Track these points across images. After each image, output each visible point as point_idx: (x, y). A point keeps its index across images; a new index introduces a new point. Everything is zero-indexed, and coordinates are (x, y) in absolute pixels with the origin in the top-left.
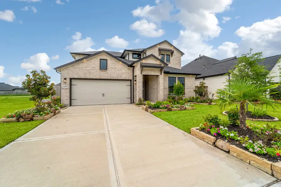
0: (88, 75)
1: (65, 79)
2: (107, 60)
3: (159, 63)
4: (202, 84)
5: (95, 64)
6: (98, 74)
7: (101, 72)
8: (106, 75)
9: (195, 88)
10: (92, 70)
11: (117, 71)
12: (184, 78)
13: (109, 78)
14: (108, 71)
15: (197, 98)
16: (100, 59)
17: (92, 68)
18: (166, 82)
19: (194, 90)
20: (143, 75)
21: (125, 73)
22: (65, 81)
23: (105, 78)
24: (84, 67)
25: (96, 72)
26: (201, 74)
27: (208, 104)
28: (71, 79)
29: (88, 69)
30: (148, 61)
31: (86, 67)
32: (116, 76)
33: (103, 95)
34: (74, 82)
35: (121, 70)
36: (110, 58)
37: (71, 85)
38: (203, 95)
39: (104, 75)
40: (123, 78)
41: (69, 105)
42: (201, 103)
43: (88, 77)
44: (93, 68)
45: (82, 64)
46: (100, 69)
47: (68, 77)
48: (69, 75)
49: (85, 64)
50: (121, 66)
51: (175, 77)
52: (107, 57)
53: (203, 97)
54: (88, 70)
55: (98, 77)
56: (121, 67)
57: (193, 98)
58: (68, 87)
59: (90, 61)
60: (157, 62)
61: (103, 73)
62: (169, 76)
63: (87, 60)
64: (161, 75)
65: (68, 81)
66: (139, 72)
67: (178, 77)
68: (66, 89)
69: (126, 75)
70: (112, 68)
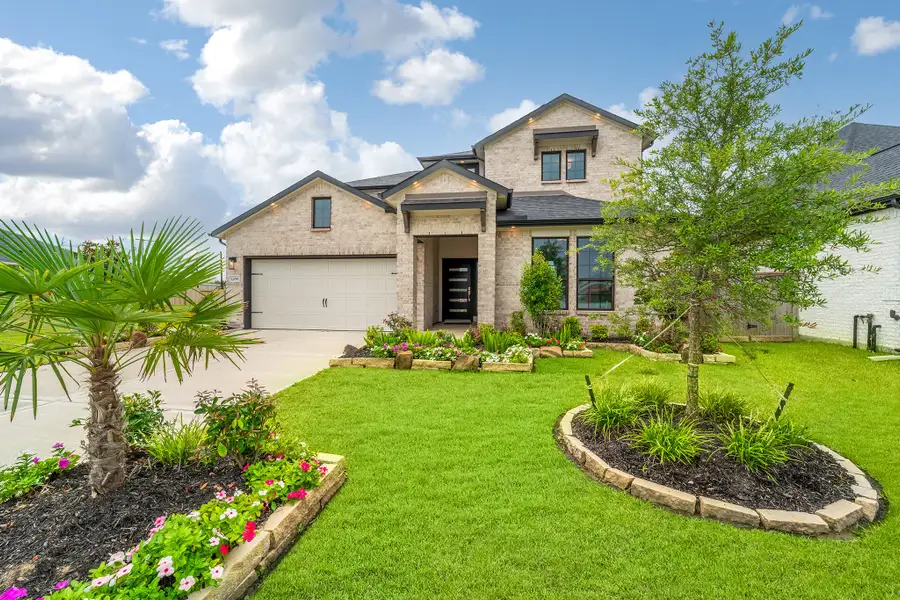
0: (283, 247)
1: (234, 259)
2: (330, 198)
3: (477, 190)
5: (299, 214)
6: (306, 241)
7: (314, 235)
8: (327, 242)
10: (291, 230)
11: (361, 231)
13: (336, 252)
14: (332, 232)
16: (314, 199)
17: (291, 227)
18: (519, 258)
20: (415, 237)
21: (384, 234)
22: (232, 263)
23: (324, 253)
24: (275, 225)
25: (301, 236)
27: (679, 357)
28: (248, 261)
29: (282, 229)
30: (435, 184)
31: (279, 225)
32: (355, 246)
33: (325, 302)
34: (256, 267)
35: (369, 224)
36: (339, 191)
37: (248, 274)
39: (322, 244)
40: (374, 251)
41: (243, 326)
42: (648, 349)
43: (283, 251)
44: (294, 225)
45: (270, 217)
46: (314, 227)
47: (240, 254)
48: (242, 249)
49: (276, 218)
50: (370, 213)
51: (568, 238)
52: (331, 190)
54: (283, 233)
55: (307, 252)
56: (370, 215)
58: (241, 279)
59: (287, 206)
60: (468, 187)
61: (318, 237)
62: (534, 235)
63: (282, 206)
64: (484, 231)
65: (240, 265)
66: (401, 227)
67: (578, 238)
68: (237, 284)
69: (385, 239)
70: (344, 222)
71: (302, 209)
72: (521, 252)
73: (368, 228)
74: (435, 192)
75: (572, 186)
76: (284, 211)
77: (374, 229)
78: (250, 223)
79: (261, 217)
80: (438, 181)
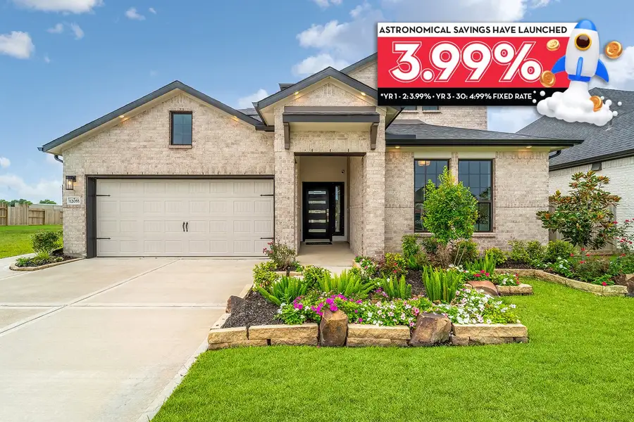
0: (135, 165)
1: (73, 179)
2: (191, 113)
3: (366, 104)
4: (584, 185)
5: (155, 129)
6: (164, 159)
7: (172, 152)
8: (187, 161)
9: (547, 203)
10: (145, 147)
11: (226, 150)
12: (491, 161)
13: (199, 172)
14: (194, 150)
15: (556, 252)
16: (172, 113)
17: (145, 144)
18: (401, 180)
19: (539, 214)
20: (296, 154)
21: (253, 153)
22: (70, 183)
23: (184, 172)
24: (124, 141)
25: (156, 154)
26: (580, 142)
27: (625, 289)
28: (92, 181)
29: (133, 144)
30: (317, 97)
31: (130, 141)
32: (220, 165)
33: (185, 226)
34: (102, 187)
35: (236, 143)
36: (201, 105)
37: (92, 196)
38: (594, 236)
39: (181, 162)
40: (243, 170)
41: (85, 255)
42: (576, 277)
43: (134, 170)
44: (149, 141)
45: (118, 131)
46: (172, 143)
47: (80, 172)
48: (83, 167)
49: (126, 132)
50: (238, 130)
51: (448, 160)
52: (193, 104)
53: (589, 246)
54: (135, 149)
55: (163, 170)
56: (238, 132)
57: (534, 249)
58: (82, 201)
59: (140, 120)
60: (355, 100)
61: (178, 155)
62: (417, 156)
63: (133, 118)
64: (373, 149)
65: (81, 185)
66: (279, 142)
67: (459, 160)
68: (77, 207)
69: (253, 158)
70: (207, 139)
71: (157, 124)
72: (404, 173)
73: (235, 146)
74: (319, 105)
75: (428, 116)
76: (136, 125)
77: (243, 147)
78: (94, 136)
79: (107, 130)
80: (321, 93)
